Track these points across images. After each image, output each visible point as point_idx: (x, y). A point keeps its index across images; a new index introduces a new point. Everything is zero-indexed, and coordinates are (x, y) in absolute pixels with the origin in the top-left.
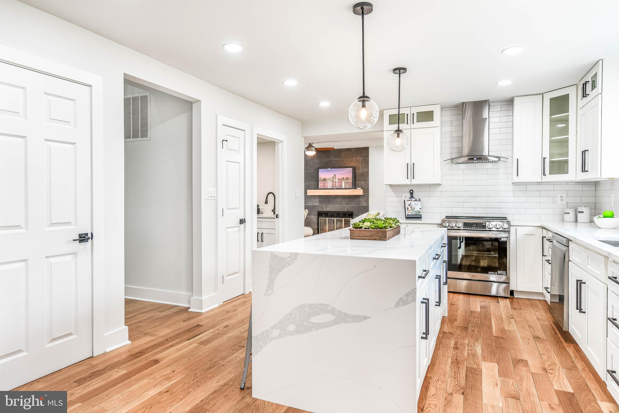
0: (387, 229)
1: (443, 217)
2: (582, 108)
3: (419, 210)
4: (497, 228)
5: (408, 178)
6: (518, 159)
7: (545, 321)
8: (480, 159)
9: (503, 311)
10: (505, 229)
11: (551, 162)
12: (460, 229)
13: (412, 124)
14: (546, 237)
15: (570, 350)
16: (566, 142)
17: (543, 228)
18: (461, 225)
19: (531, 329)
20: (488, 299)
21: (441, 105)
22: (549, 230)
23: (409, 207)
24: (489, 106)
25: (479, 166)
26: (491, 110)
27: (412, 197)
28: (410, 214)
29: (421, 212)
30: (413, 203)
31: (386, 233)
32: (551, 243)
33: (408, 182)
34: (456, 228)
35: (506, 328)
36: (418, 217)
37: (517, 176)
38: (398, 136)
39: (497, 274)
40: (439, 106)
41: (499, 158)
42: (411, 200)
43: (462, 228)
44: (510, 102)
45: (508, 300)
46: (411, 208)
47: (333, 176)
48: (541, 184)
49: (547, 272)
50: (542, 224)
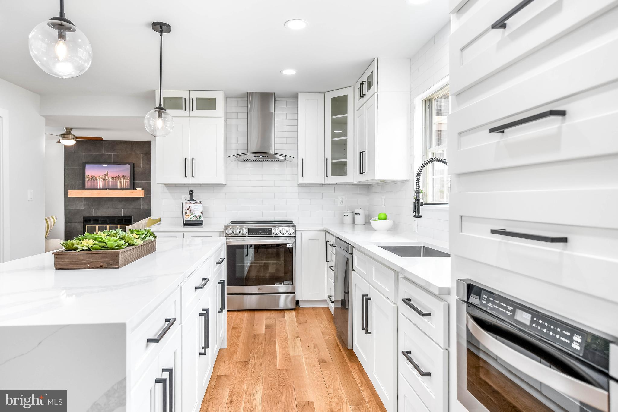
0: (122, 249)
1: (228, 222)
2: (358, 109)
3: (200, 214)
4: (283, 234)
5: (186, 176)
6: (302, 159)
7: (329, 335)
8: (266, 156)
9: (289, 328)
10: (290, 234)
11: (332, 163)
12: (245, 236)
13: (191, 112)
14: (328, 241)
15: (355, 373)
16: (344, 144)
17: (326, 232)
18: (245, 231)
19: (317, 349)
20: (274, 314)
21: (224, 92)
22: (331, 234)
23: (188, 211)
24: (275, 101)
25: (266, 165)
26: (277, 105)
27: (192, 199)
28: (189, 219)
29: (202, 217)
30: (193, 206)
31: (118, 256)
32: (334, 248)
33: (186, 181)
34: (240, 235)
35: (291, 354)
36: (199, 223)
37: (302, 177)
38: (160, 116)
39: (283, 284)
40: (222, 93)
41: (284, 156)
42: (190, 203)
43: (247, 235)
44: (295, 97)
45: (294, 313)
46: (191, 212)
47: (105, 174)
48: (323, 186)
49: (330, 279)
50: (325, 227)
